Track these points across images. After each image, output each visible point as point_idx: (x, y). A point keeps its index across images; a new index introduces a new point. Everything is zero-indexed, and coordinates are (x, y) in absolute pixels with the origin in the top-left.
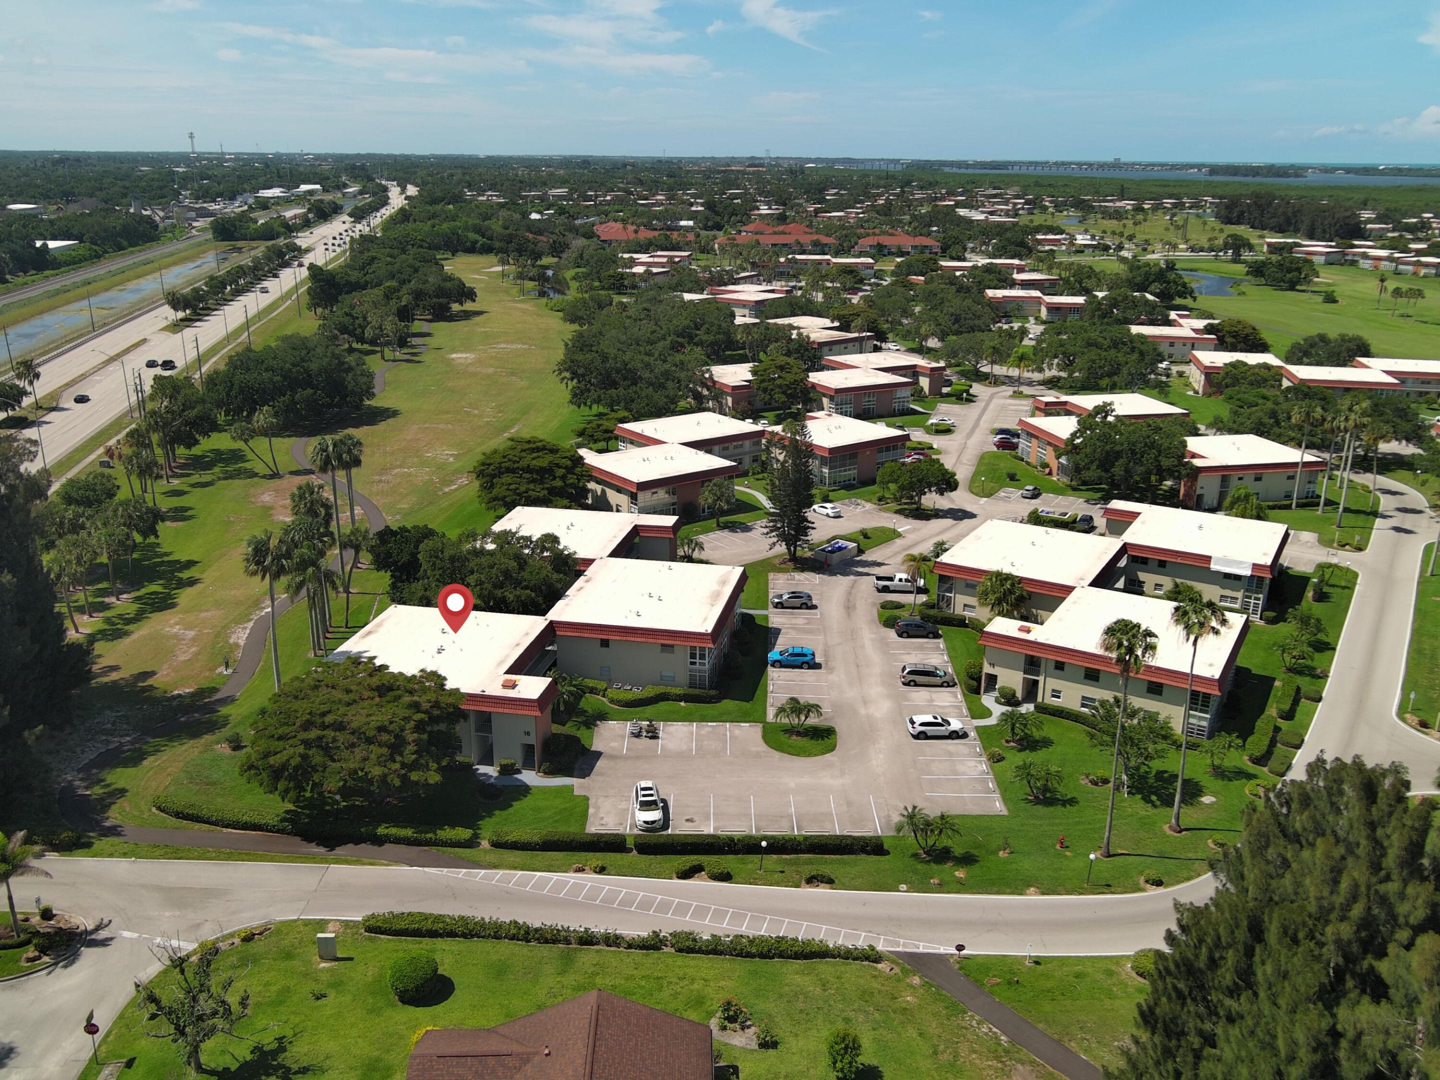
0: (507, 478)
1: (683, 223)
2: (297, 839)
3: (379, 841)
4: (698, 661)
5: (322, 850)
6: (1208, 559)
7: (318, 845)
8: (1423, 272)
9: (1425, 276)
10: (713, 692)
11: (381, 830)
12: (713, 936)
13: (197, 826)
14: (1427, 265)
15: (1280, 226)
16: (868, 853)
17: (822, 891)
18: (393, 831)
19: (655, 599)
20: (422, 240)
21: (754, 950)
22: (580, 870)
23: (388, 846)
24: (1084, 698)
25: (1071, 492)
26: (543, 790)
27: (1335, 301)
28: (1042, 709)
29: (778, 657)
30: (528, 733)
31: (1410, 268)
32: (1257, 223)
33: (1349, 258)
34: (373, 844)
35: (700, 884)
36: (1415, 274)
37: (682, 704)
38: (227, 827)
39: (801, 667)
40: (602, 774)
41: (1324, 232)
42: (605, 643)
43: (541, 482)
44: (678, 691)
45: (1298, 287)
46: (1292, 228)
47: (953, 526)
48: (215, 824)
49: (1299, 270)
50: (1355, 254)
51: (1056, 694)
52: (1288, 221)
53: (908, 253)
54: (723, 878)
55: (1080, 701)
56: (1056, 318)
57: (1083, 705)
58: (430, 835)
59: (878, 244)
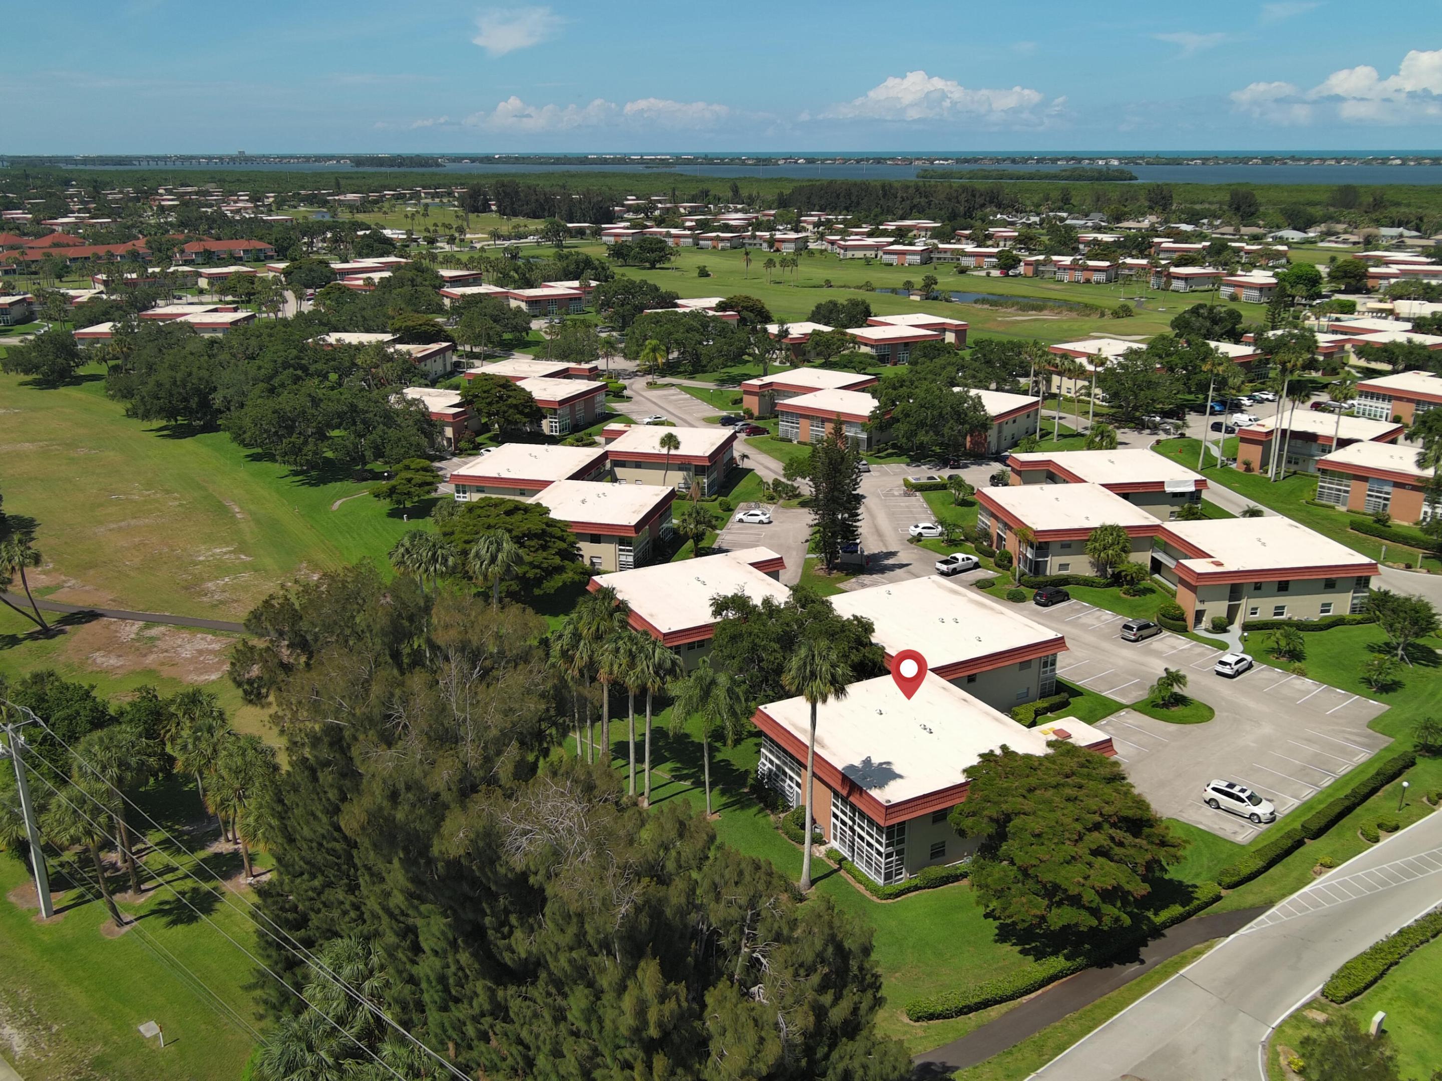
2: (1094, 970)
3: (1159, 932)
4: (1049, 668)
5: (1137, 966)
6: (1162, 484)
7: (1123, 963)
8: (720, 245)
9: (723, 249)
10: (1066, 695)
11: (1156, 919)
13: (992, 1012)
14: (723, 240)
16: (1409, 767)
18: (1164, 914)
22: (1318, 873)
23: (1167, 932)
24: (1273, 608)
25: (880, 460)
27: (708, 275)
28: (1246, 627)
31: (710, 243)
32: (508, 211)
36: (714, 247)
37: (1049, 714)
38: (1022, 996)
41: (584, 215)
42: (972, 679)
44: (1041, 704)
45: (658, 266)
46: (546, 214)
47: (866, 506)
48: (1011, 997)
51: (1254, 611)
52: (542, 207)
53: (241, 259)
54: (1396, 828)
55: (1273, 611)
56: (537, 312)
57: (1276, 614)
58: (1196, 902)
59: (206, 251)
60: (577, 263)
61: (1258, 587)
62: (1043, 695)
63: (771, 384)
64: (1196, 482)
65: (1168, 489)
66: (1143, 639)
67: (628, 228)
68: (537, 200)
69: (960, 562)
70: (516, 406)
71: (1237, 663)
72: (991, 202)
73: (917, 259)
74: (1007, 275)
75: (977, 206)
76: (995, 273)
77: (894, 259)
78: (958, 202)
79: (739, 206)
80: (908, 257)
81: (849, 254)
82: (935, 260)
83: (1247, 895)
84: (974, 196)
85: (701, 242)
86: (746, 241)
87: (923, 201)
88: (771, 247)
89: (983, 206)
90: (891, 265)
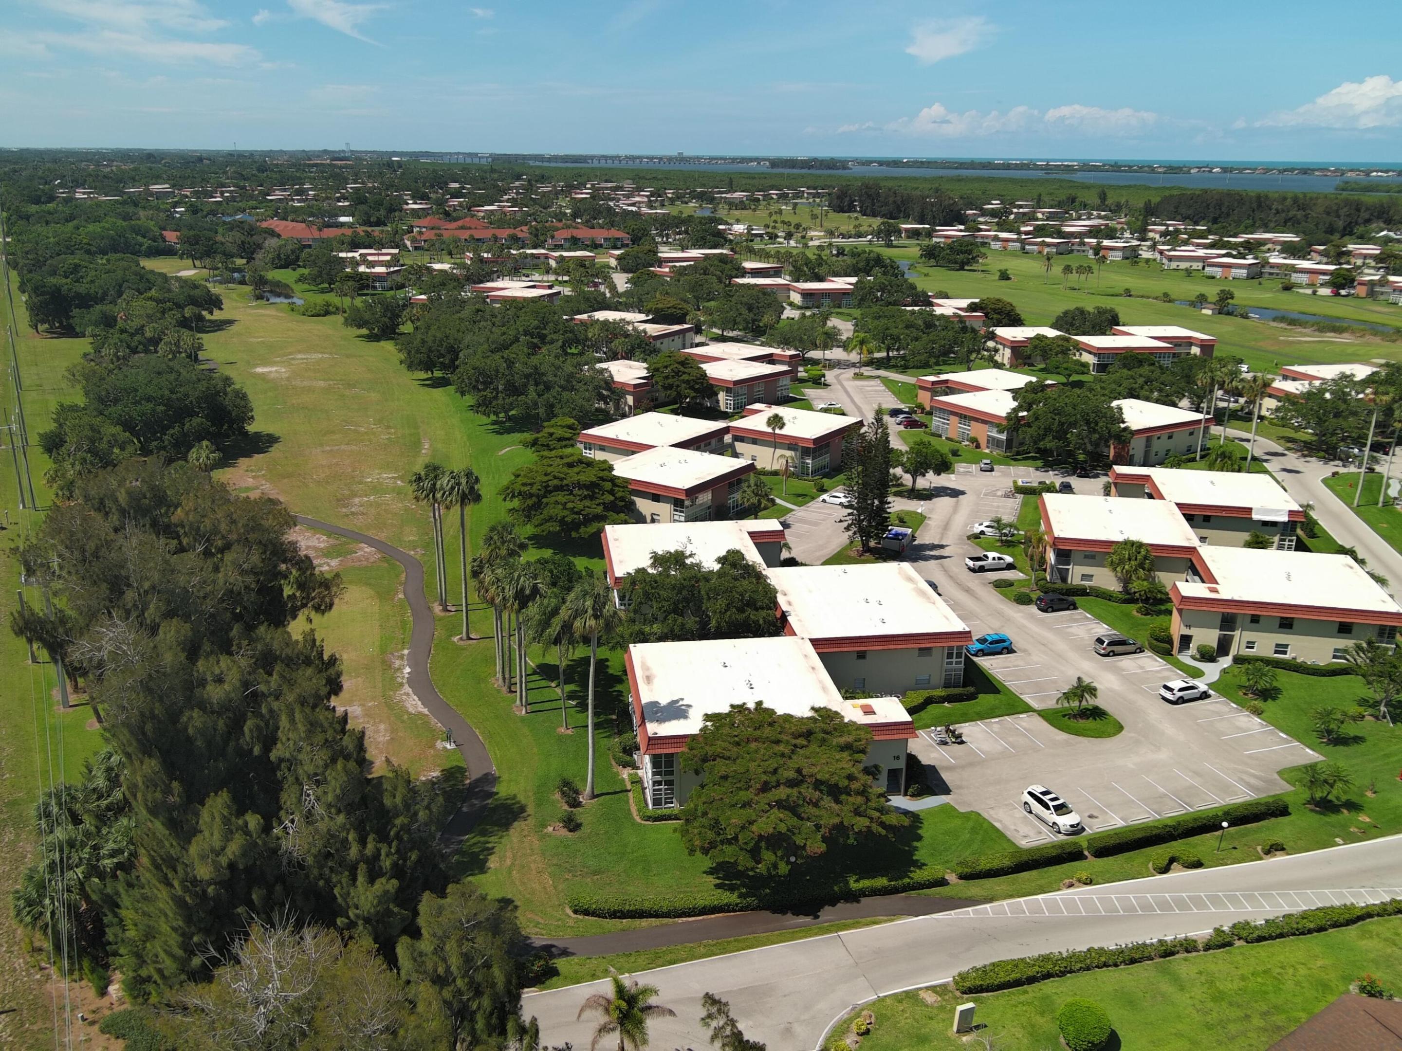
1: (343, 219)
2: (767, 914)
3: (853, 897)
4: (954, 660)
5: (808, 919)
6: (1249, 510)
7: (797, 913)
8: (1046, 250)
10: (972, 689)
11: (854, 885)
12: (1267, 921)
13: (645, 923)
15: (891, 213)
16: (1276, 816)
17: (1280, 859)
18: (866, 883)
19: (874, 604)
21: (1312, 926)
22: (1071, 886)
23: (864, 900)
24: (1277, 645)
25: (1013, 462)
26: (930, 811)
27: (1008, 279)
28: (1238, 660)
29: (979, 646)
30: (898, 758)
31: (1035, 247)
32: (868, 211)
33: (979, 240)
34: (847, 900)
35: (1178, 874)
36: (1040, 252)
37: (946, 704)
38: (680, 916)
39: (1000, 653)
40: (959, 787)
41: (934, 217)
42: (861, 655)
43: (592, 498)
44: (940, 692)
45: (966, 268)
46: (902, 215)
47: (957, 502)
48: (667, 915)
49: (970, 252)
50: (983, 237)
51: (1250, 645)
52: (898, 208)
53: (601, 245)
54: (1198, 865)
55: (1273, 649)
56: (810, 304)
57: (1276, 652)
58: (906, 880)
59: (573, 237)
60: (868, 261)
61: (1255, 619)
62: (947, 686)
63: (946, 381)
64: (1291, 513)
65: (1255, 516)
66: (1115, 655)
67: (961, 231)
68: (895, 202)
69: (990, 561)
70: (688, 382)
71: (1181, 690)
72: (1379, 217)
73: (1243, 273)
74: (1337, 294)
76: (1325, 291)
77: (1218, 272)
78: (1338, 217)
79: (1103, 213)
80: (1233, 270)
81: (1174, 265)
82: (1267, 276)
83: (975, 888)
84: (1358, 210)
85: (1027, 247)
86: (1075, 247)
87: (1300, 214)
88: (1096, 254)
89: (1368, 221)
90: (1213, 277)
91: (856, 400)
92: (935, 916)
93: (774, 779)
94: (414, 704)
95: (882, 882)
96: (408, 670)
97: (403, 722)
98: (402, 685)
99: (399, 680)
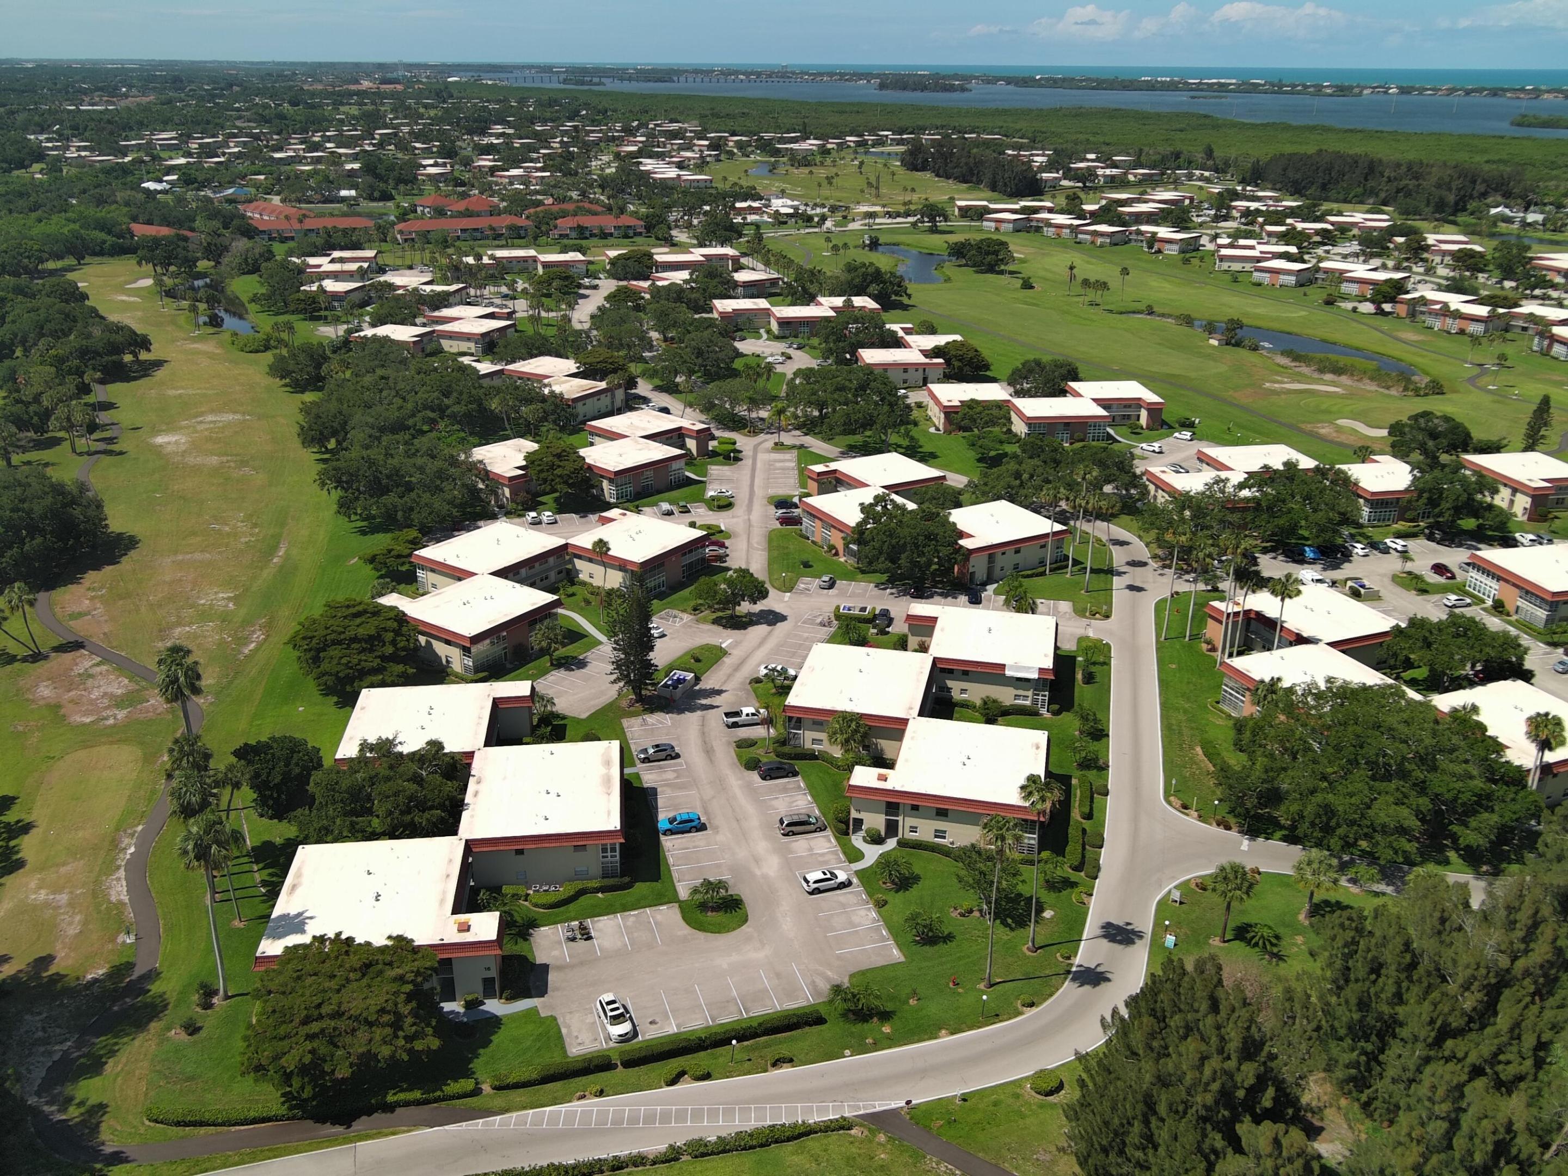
0: (335, 652)
1: (344, 193)
2: (309, 1123)
3: (390, 1108)
4: (609, 854)
5: (340, 1129)
6: (1003, 666)
7: (333, 1124)
8: (1099, 241)
9: (1102, 246)
10: (627, 879)
11: (390, 1098)
12: (719, 1137)
13: (203, 1130)
14: (1102, 234)
16: (811, 1025)
17: (786, 1071)
18: (402, 1096)
19: (553, 795)
20: (40, 251)
21: (754, 1143)
22: (583, 1097)
23: (399, 1111)
24: (936, 831)
25: (860, 576)
26: (513, 1017)
27: (1032, 287)
28: (902, 844)
29: (668, 826)
30: (489, 969)
31: (1088, 237)
33: (1034, 224)
34: (384, 1111)
35: (686, 1087)
36: (1093, 242)
37: (600, 895)
38: (234, 1125)
39: (689, 832)
40: (557, 989)
41: (1005, 185)
42: (520, 852)
44: (595, 884)
45: (998, 268)
47: (770, 633)
48: (223, 1124)
50: (1038, 220)
51: (913, 829)
52: (971, 171)
53: (611, 235)
54: (707, 1077)
56: (787, 333)
57: (936, 836)
58: (438, 1093)
59: (579, 226)
61: (915, 808)
62: (605, 876)
63: (834, 471)
64: (1041, 670)
65: (1008, 673)
66: (794, 834)
67: (1016, 212)
68: (967, 164)
69: (744, 717)
70: (561, 476)
71: (816, 882)
73: (1292, 280)
74: (1379, 311)
75: (1475, 194)
76: (1368, 307)
77: (1266, 278)
79: (1207, 174)
80: (1281, 277)
81: (1225, 266)
85: (1080, 236)
86: (1133, 237)
87: (1412, 183)
88: (1151, 247)
90: (1259, 285)
91: (757, 481)
92: (446, 1127)
93: (316, 1013)
94: (119, 890)
95: (417, 1094)
96: (132, 850)
97: (99, 912)
98: (118, 867)
99: (119, 862)
